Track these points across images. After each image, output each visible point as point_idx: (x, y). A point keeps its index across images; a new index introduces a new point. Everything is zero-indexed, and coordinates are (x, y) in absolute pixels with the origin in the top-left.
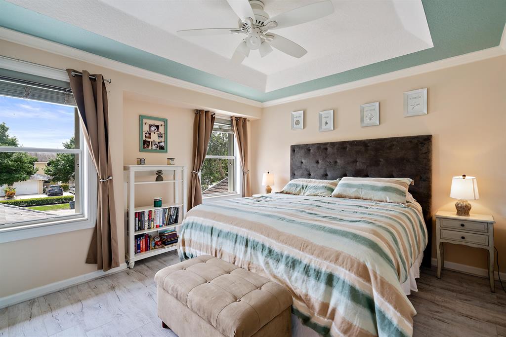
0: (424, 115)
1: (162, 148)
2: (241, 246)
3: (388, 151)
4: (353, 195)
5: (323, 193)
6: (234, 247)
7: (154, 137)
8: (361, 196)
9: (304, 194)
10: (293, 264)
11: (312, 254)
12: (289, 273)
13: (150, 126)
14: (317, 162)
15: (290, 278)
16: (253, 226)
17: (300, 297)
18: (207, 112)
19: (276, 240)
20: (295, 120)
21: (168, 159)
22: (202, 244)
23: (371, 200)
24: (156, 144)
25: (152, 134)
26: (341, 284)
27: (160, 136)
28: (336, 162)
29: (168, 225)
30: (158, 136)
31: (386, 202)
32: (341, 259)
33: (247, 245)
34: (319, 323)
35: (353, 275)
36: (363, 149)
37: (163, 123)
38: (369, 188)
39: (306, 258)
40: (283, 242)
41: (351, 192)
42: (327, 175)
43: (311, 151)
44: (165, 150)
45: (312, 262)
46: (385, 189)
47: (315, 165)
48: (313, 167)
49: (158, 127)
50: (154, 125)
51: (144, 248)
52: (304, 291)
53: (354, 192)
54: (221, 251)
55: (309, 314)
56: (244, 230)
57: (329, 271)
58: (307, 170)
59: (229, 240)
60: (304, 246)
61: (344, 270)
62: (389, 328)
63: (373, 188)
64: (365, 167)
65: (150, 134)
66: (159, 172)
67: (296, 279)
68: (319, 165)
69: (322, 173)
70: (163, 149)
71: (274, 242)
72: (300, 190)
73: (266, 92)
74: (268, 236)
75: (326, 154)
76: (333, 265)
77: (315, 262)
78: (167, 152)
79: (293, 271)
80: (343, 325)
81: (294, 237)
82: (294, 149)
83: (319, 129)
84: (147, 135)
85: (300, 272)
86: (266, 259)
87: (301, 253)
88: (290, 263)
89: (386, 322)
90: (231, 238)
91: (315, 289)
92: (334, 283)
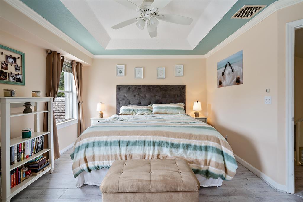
0: (182, 76)
1: (19, 80)
2: (149, 147)
3: (170, 91)
4: (164, 112)
5: (148, 112)
6: (144, 149)
7: (11, 69)
8: (167, 113)
9: (136, 114)
10: (187, 147)
11: (196, 139)
12: (185, 152)
13: (7, 57)
14: (135, 96)
15: (186, 155)
16: (155, 134)
17: (193, 161)
18: (59, 54)
19: (174, 138)
20: (119, 70)
21: (33, 91)
22: (110, 155)
23: (172, 114)
24: (13, 76)
25: (9, 66)
26: (212, 149)
27: (17, 68)
28: (145, 96)
29: (37, 153)
30: (16, 69)
31: (179, 114)
32: (209, 138)
33: (154, 145)
34: (204, 169)
35: (216, 143)
36: (159, 90)
37: (20, 56)
38: (171, 108)
39: (193, 142)
40: (179, 138)
41: (163, 111)
42: (140, 103)
43: (131, 90)
44: (23, 83)
45: (197, 143)
46: (178, 108)
47: (133, 97)
48: (132, 99)
49: (15, 59)
50: (11, 57)
51: (15, 182)
52: (195, 158)
53: (164, 111)
54: (130, 155)
55: (198, 168)
56: (150, 137)
57: (205, 145)
58: (128, 100)
59: (138, 146)
60: (191, 137)
61: (212, 142)
62: (230, 159)
63: (173, 108)
64: (160, 98)
65: (7, 65)
66: (27, 105)
67: (190, 154)
68: (136, 98)
69: (138, 102)
70: (21, 82)
71: (173, 139)
72: (133, 112)
73: (106, 49)
74: (169, 136)
75: (140, 91)
76: (207, 142)
77: (198, 143)
78: (24, 84)
79: (187, 151)
80: (216, 165)
81: (184, 134)
82: (119, 88)
83: (135, 77)
84: (4, 66)
85: (192, 149)
86: (170, 149)
87: (190, 140)
88: (185, 147)
89: (229, 157)
90: (140, 144)
91: (200, 155)
92: (208, 149)
